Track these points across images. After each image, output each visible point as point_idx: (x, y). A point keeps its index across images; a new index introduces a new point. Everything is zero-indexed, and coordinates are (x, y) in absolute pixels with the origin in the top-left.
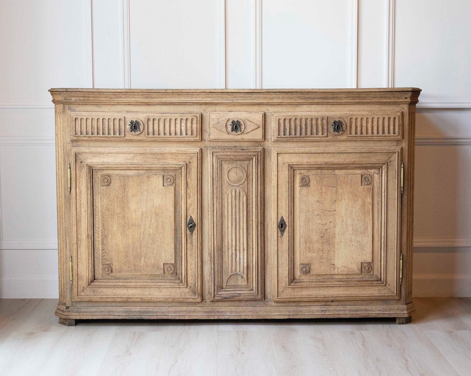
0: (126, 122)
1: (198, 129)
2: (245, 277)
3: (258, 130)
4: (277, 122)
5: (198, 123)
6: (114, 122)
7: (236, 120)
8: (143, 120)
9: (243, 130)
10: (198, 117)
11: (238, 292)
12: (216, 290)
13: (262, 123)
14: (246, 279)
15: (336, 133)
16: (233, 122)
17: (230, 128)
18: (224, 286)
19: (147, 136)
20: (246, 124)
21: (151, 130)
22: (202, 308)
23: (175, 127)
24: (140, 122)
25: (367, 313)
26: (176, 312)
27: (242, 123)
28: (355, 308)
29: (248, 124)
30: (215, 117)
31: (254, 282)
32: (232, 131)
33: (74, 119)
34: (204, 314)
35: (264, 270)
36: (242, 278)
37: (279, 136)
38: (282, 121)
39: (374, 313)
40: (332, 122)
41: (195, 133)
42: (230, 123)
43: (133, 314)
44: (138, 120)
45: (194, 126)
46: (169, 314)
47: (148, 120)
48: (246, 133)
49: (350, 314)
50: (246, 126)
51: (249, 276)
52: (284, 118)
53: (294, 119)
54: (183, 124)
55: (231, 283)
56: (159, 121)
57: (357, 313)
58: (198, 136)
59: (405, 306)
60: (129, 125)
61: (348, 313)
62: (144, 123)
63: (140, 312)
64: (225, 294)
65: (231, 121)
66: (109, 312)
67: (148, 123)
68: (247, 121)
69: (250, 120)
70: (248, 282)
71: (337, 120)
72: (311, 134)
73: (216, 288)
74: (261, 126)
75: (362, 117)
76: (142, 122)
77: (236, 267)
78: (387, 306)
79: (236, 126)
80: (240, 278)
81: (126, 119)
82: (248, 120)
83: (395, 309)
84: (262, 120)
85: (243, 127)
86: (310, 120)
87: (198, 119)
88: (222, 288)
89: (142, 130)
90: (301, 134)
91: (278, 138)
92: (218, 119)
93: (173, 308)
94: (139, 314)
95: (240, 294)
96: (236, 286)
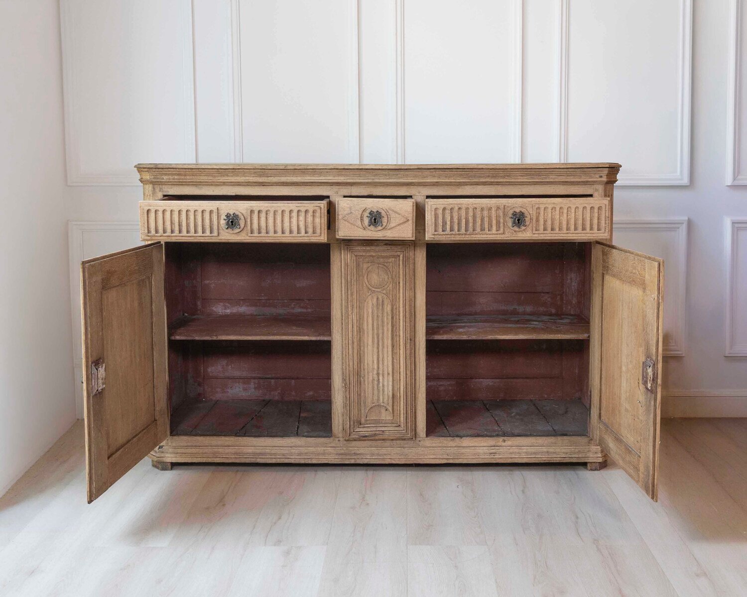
0: (219, 215)
1: (323, 225)
2: (390, 409)
3: (406, 225)
4: (433, 213)
5: (323, 216)
6: (203, 215)
7: (375, 211)
8: (244, 212)
9: (385, 224)
10: (322, 207)
11: (381, 429)
12: (352, 426)
13: (412, 215)
14: (391, 412)
15: (516, 228)
16: (371, 213)
17: (366, 221)
18: (363, 421)
19: (250, 235)
20: (389, 216)
21: (255, 226)
22: (334, 448)
23: (290, 222)
24: (240, 214)
25: (548, 456)
26: (300, 454)
27: (383, 214)
28: (533, 450)
29: (393, 215)
30: (345, 205)
31: (402, 415)
32: (370, 226)
33: (146, 212)
34: (337, 457)
35: (415, 399)
36: (386, 410)
37: (436, 233)
38: (440, 212)
39: (559, 456)
40: (511, 213)
41: (318, 231)
42: (367, 214)
43: (245, 457)
44: (237, 213)
45: (318, 220)
46: (292, 457)
47: (252, 212)
48: (389, 228)
49: (527, 458)
50: (389, 219)
51: (395, 407)
52: (443, 206)
53: (456, 208)
54: (302, 218)
55: (373, 417)
56: (267, 214)
57: (536, 456)
58: (323, 235)
59: (599, 447)
60: (224, 219)
61: (524, 457)
62: (246, 216)
63: (254, 454)
64: (364, 431)
65: (368, 211)
66: (214, 453)
67: (251, 216)
68: (390, 212)
69: (395, 209)
70: (393, 416)
71: (518, 210)
72: (481, 230)
73: (352, 423)
74: (410, 219)
75: (553, 206)
76: (243, 215)
77: (378, 397)
78: (575, 447)
79: (375, 219)
80: (383, 411)
81: (220, 211)
82: (393, 211)
83: (585, 451)
84: (412, 211)
85: (385, 220)
86: (479, 211)
87: (322, 211)
88: (360, 424)
89: (242, 225)
90: (466, 230)
91: (434, 235)
92: (350, 208)
93: (297, 448)
94: (252, 457)
95: (383, 431)
96: (377, 422)
